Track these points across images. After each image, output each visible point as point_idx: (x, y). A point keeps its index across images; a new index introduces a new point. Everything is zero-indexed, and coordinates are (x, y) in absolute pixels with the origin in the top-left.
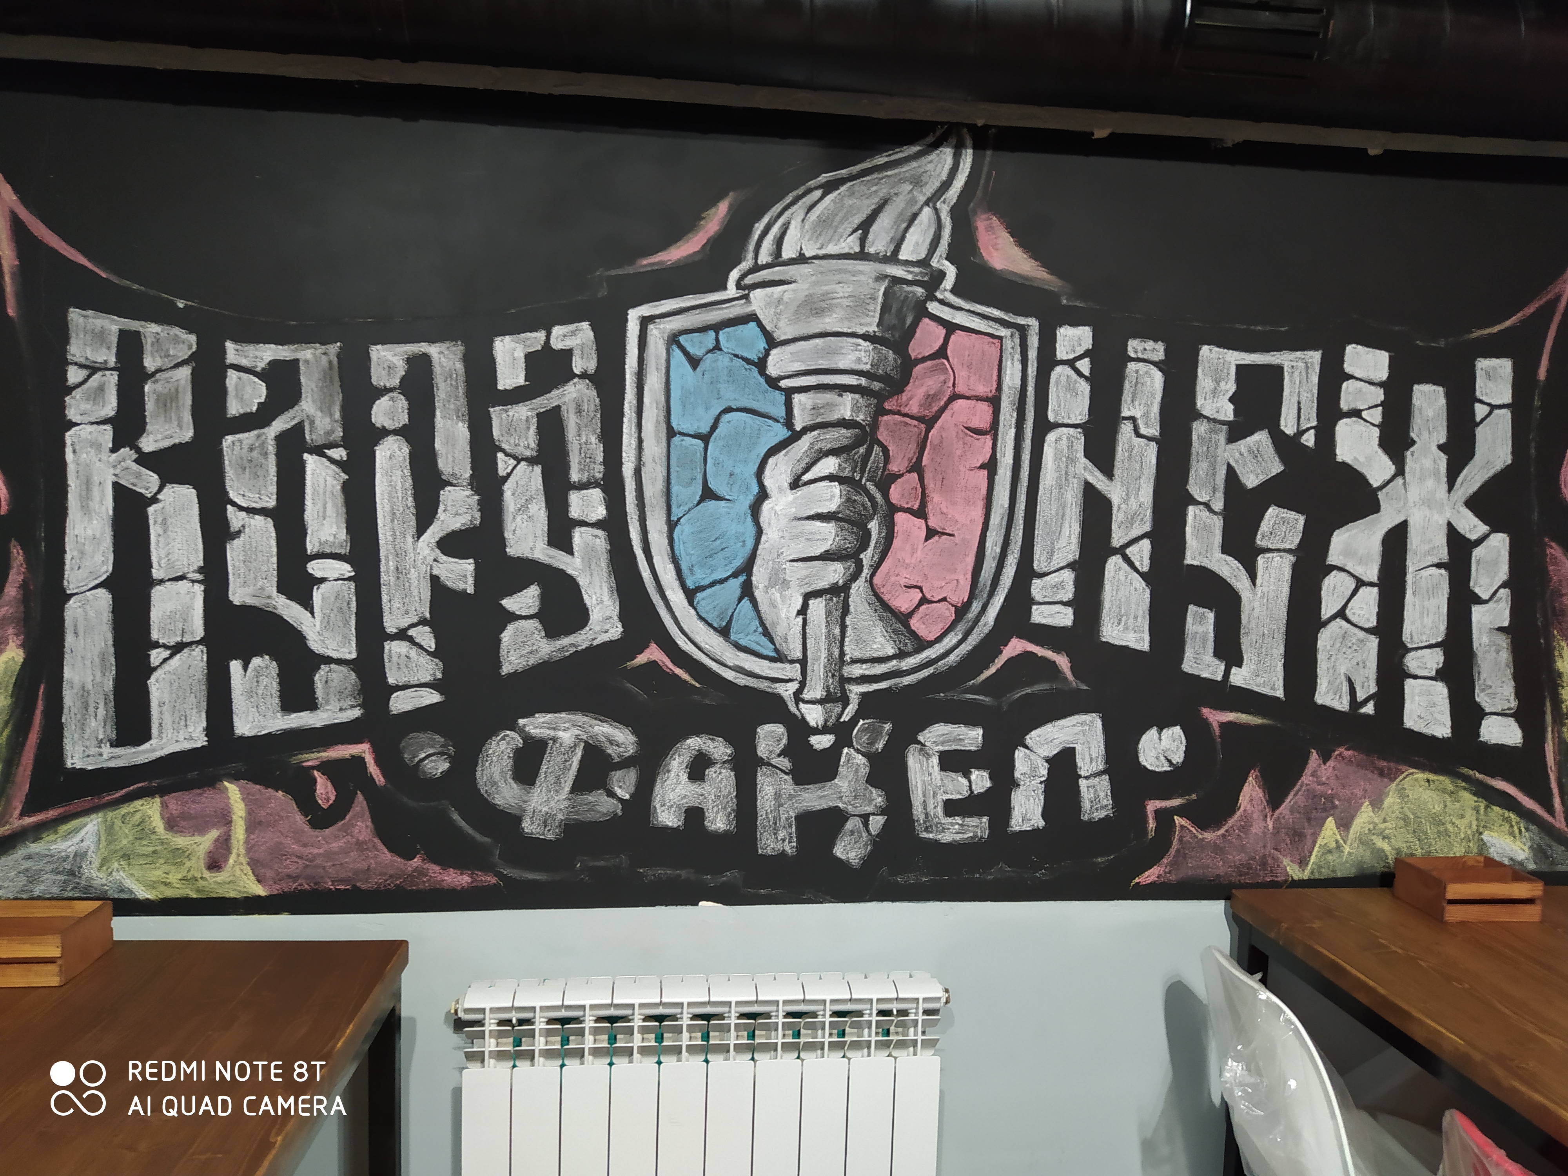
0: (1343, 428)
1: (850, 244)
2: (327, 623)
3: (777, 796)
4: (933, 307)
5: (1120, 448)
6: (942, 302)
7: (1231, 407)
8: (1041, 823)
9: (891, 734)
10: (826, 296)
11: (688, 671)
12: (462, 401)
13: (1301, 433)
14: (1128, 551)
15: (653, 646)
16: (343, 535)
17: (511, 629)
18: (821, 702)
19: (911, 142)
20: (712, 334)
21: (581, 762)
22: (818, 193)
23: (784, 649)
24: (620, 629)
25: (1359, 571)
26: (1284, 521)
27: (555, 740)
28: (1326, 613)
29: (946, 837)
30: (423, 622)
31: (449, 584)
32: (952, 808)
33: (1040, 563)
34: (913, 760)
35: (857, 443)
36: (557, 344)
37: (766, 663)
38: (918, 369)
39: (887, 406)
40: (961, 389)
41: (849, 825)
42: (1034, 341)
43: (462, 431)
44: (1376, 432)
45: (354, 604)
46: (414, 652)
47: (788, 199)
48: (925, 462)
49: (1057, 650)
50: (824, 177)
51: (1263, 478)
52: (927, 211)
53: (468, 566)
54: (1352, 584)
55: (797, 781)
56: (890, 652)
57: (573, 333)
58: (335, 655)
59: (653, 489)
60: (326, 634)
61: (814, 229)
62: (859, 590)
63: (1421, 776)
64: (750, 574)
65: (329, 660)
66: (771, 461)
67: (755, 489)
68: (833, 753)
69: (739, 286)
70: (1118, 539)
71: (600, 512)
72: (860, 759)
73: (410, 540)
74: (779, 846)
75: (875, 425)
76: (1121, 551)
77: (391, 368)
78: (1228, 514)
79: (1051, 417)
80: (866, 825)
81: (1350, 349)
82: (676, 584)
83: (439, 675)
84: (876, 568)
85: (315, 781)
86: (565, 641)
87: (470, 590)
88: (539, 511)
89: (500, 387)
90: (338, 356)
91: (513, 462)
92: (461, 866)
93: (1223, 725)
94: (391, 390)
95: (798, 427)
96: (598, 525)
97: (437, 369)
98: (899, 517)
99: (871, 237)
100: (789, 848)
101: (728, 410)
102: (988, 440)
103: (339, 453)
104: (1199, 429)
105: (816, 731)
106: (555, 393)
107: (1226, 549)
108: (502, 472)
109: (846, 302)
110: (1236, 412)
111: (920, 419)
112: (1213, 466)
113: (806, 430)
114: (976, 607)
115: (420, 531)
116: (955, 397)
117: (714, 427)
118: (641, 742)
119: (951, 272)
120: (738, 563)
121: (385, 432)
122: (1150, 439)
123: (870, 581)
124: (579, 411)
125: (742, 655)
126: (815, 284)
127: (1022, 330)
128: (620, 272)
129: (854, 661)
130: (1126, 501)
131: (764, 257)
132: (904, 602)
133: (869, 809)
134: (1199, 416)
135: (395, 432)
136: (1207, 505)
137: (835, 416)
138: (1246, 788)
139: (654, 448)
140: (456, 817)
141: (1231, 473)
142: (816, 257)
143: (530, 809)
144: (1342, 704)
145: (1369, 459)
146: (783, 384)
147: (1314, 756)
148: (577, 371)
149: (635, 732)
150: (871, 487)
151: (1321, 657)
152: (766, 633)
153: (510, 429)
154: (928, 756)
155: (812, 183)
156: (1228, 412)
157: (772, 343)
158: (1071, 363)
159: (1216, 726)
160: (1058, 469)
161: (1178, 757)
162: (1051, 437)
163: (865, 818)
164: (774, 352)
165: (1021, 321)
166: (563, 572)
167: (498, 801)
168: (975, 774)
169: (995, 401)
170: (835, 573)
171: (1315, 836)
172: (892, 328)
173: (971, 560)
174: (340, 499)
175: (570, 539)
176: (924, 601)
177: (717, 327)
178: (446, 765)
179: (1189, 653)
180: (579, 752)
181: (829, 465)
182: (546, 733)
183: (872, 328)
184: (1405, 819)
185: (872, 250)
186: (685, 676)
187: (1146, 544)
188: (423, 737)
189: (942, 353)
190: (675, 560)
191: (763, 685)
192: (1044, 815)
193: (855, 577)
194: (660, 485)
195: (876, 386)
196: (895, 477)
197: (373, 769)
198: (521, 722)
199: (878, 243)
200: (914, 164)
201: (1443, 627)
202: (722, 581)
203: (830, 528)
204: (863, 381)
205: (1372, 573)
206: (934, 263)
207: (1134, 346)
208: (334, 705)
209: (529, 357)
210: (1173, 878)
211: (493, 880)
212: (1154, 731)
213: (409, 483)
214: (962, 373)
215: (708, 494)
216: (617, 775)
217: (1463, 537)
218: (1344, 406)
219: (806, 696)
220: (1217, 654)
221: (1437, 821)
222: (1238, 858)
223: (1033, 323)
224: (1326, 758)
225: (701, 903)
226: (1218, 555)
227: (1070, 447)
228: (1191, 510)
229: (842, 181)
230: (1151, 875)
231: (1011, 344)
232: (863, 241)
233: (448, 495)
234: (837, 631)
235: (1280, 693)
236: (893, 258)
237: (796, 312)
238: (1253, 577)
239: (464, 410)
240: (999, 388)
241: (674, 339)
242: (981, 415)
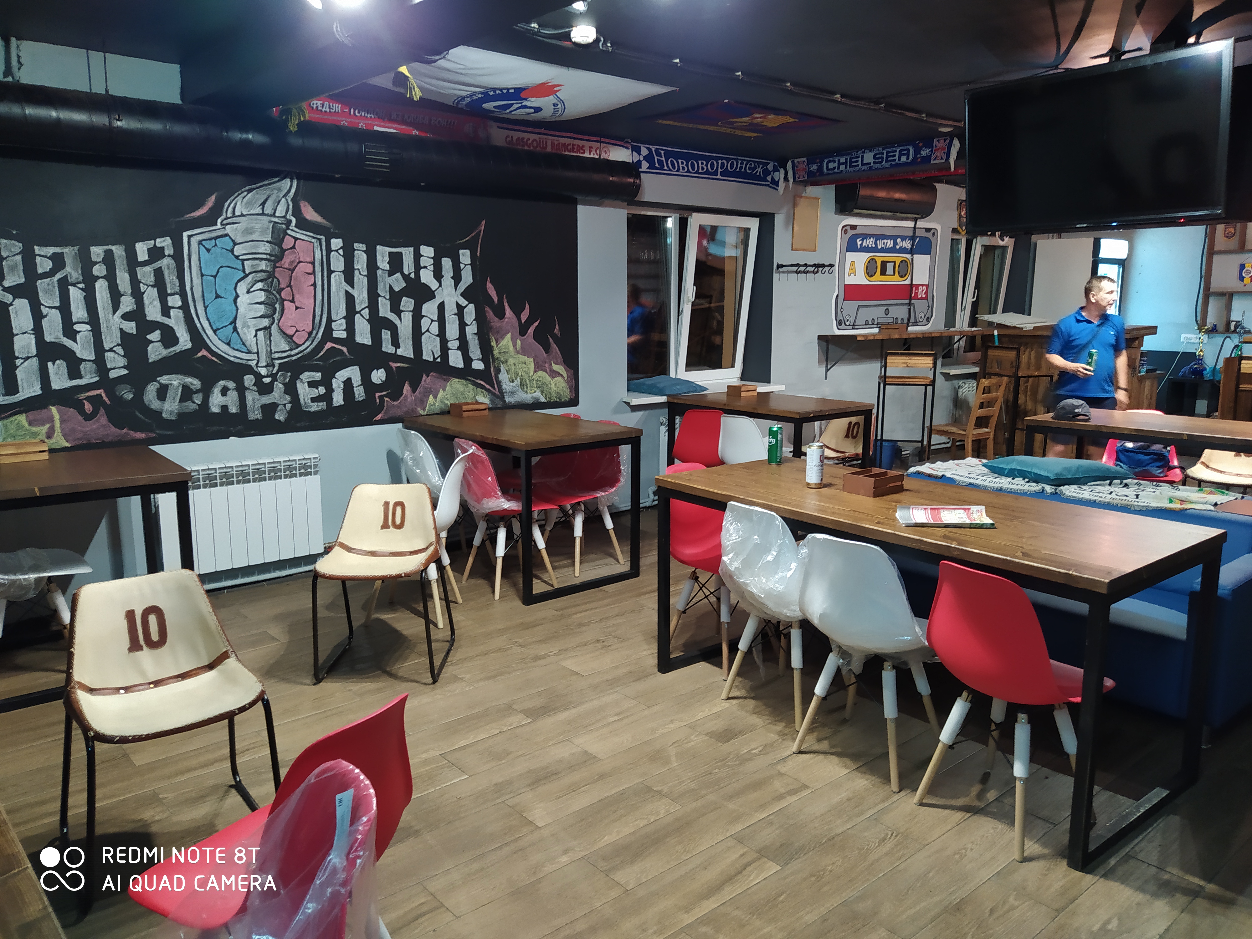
0: (422, 272)
1: (259, 210)
2: (83, 347)
3: (253, 400)
4: (289, 232)
5: (355, 279)
6: (292, 230)
7: (388, 265)
8: (343, 403)
9: (291, 376)
10: (252, 228)
11: (216, 358)
12: (126, 266)
13: (410, 274)
14: (362, 312)
15: (203, 350)
16: (86, 315)
17: (151, 345)
18: (265, 367)
19: (276, 177)
20: (213, 241)
21: (182, 392)
22: (246, 193)
23: (250, 349)
24: (191, 344)
25: (432, 317)
26: (408, 301)
27: (171, 384)
28: (423, 331)
29: (312, 410)
30: (118, 345)
31: (127, 331)
32: (313, 400)
33: (334, 318)
34: (299, 385)
35: (268, 278)
36: (158, 245)
37: (244, 354)
38: (286, 253)
39: (277, 265)
40: (301, 259)
41: (279, 408)
42: (324, 243)
43: (127, 276)
44: (432, 273)
45: (92, 340)
46: (116, 356)
47: (236, 195)
48: (292, 284)
49: (342, 346)
50: (247, 188)
51: (400, 288)
52: (283, 199)
53: (133, 324)
54: (430, 321)
55: (260, 394)
56: (288, 349)
57: (164, 241)
58: (87, 358)
59: (198, 295)
60: (83, 351)
61: (245, 205)
62: (274, 328)
63: (456, 380)
64: (235, 324)
65: (85, 360)
66: (239, 284)
67: (235, 294)
68: (272, 383)
69: (221, 224)
70: (358, 309)
71: (180, 303)
72: (281, 385)
73: (111, 316)
74: (256, 417)
75: (274, 272)
76: (359, 312)
77: (98, 255)
78: (391, 299)
79: (332, 269)
80: (285, 407)
81: (422, 247)
82: (209, 328)
83: (126, 364)
84: (279, 320)
85: (84, 404)
86: (172, 349)
87: (135, 333)
88: (157, 303)
89: (139, 260)
90: (78, 251)
91: (146, 287)
92: (142, 431)
93: (396, 367)
94: (100, 262)
95: (247, 272)
96: (179, 308)
97: (116, 255)
98: (285, 303)
99: (265, 208)
100: (259, 417)
101: (222, 267)
102: (312, 276)
103: (82, 286)
104: (379, 272)
105: (265, 377)
106: (159, 262)
107: (392, 311)
108: (142, 290)
109: (259, 230)
110: (390, 267)
111: (289, 269)
112: (385, 284)
113: (250, 273)
114: (315, 332)
115: (115, 312)
116: (300, 262)
117: (217, 273)
118: (203, 384)
119: (294, 220)
120: (231, 320)
121: (98, 278)
122: (365, 276)
123: (278, 324)
124: (168, 268)
125: (236, 352)
126: (248, 223)
127: (320, 240)
128: (179, 219)
129: (275, 352)
130: (359, 296)
131: (229, 215)
132: (290, 332)
133: (286, 402)
134: (379, 268)
135: (102, 277)
136: (384, 297)
137: (260, 269)
138: (405, 387)
139: (197, 281)
140: (138, 414)
141: (390, 287)
142: (248, 215)
143: (165, 409)
144: (431, 359)
145: (431, 282)
146: (241, 257)
147: (424, 376)
148: (166, 254)
149: (200, 380)
150: (275, 293)
151: (423, 344)
152: (243, 344)
153: (144, 275)
154: (304, 383)
155: (243, 190)
156: (387, 267)
157: (235, 244)
158: (337, 251)
159: (395, 369)
160: (336, 286)
161: (384, 379)
162: (333, 275)
163: (285, 405)
164: (236, 247)
165: (319, 237)
166: (168, 325)
167: (153, 407)
168: (320, 388)
169: (313, 263)
170: (266, 322)
171: (427, 400)
172: (275, 239)
173: (311, 316)
174: (84, 302)
175: (169, 313)
176: (297, 331)
177: (215, 238)
178: (132, 396)
179: (384, 345)
180: (181, 389)
181: (260, 285)
182: (168, 382)
183: (269, 239)
184: (453, 394)
185: (266, 212)
186: (216, 360)
187: (367, 310)
188: (123, 386)
189: (293, 247)
190: (208, 319)
191: (244, 362)
192: (344, 400)
193: (273, 323)
194: (200, 293)
195: (273, 258)
196: (283, 289)
197: (105, 398)
198: (158, 379)
199: (268, 209)
200: (277, 184)
201: (458, 334)
202: (226, 326)
203: (262, 307)
204: (268, 257)
205: (435, 318)
206: (288, 217)
207: (356, 245)
208: (89, 377)
209: (149, 250)
210: (386, 417)
211: (154, 435)
212: (375, 371)
213: (109, 295)
214: (301, 254)
215: (218, 296)
216: (195, 395)
217: (461, 306)
218: (422, 265)
219: (259, 365)
220: (392, 345)
221: (462, 394)
222: (405, 409)
223: (323, 237)
224: (428, 376)
225: (231, 438)
226: (389, 313)
227: (339, 279)
228: (380, 299)
229: (253, 189)
230: (379, 417)
231: (317, 244)
232: (263, 209)
233: (123, 299)
234: (268, 342)
235: (412, 356)
236: (274, 215)
237: (242, 233)
238: (400, 319)
239: (127, 269)
240: (314, 259)
241: (200, 243)
242: (309, 268)
